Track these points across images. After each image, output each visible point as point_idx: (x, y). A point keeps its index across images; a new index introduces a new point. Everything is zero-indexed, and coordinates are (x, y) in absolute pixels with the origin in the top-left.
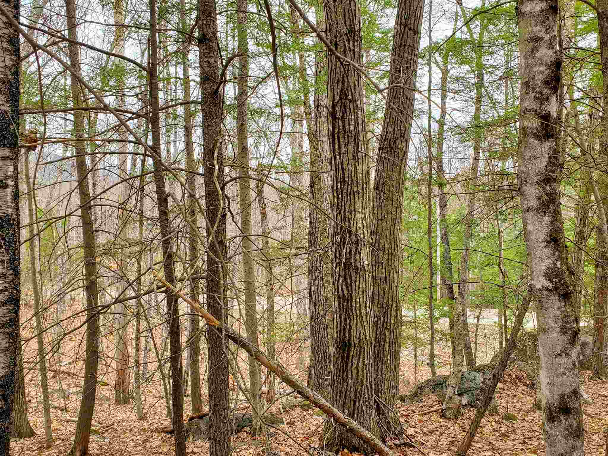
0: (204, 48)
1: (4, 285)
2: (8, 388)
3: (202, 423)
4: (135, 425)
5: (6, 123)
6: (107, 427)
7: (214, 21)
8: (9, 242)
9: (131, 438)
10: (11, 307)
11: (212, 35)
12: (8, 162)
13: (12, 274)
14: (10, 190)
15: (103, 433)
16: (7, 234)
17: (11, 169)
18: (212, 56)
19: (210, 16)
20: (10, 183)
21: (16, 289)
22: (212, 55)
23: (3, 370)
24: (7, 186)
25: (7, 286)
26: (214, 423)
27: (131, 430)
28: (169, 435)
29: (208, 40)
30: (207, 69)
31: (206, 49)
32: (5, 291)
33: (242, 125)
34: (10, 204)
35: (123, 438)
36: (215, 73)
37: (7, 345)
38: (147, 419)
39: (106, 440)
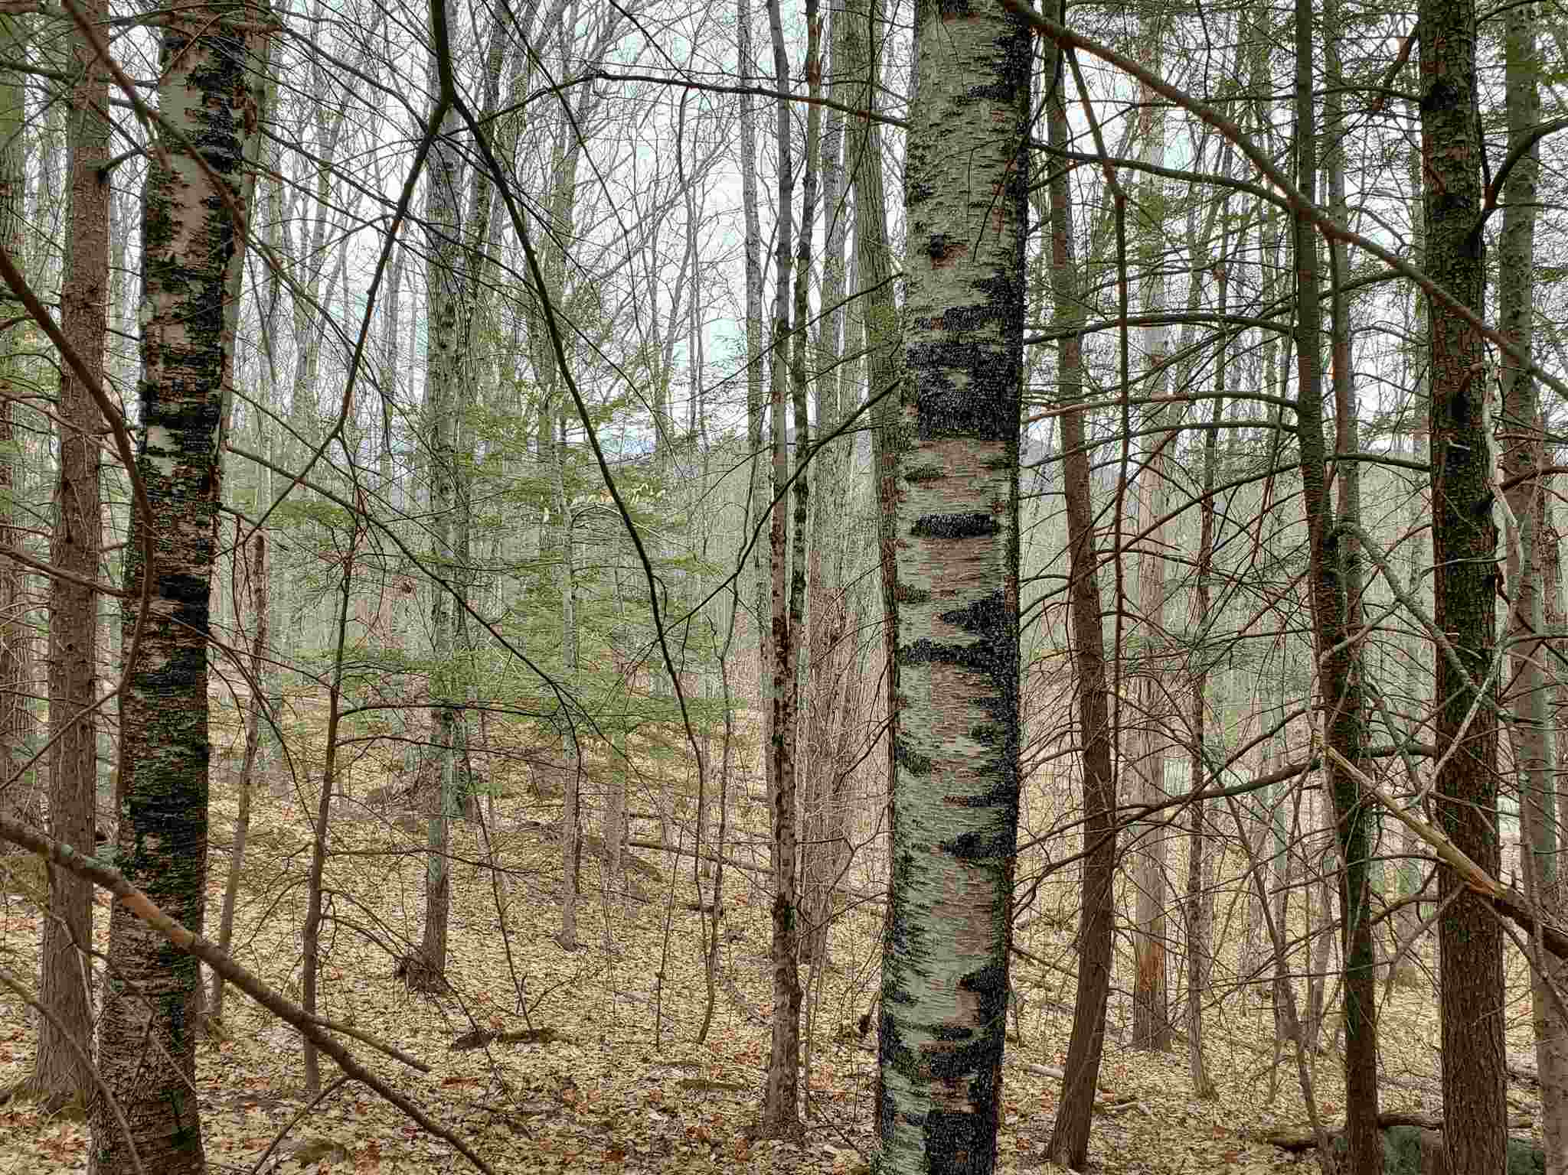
0: (1438, 122)
1: (988, 757)
2: (997, 997)
3: (1385, 1139)
4: (1190, 1108)
5: (999, 383)
6: (1121, 1102)
7: (1469, 43)
8: (1000, 658)
9: (1188, 1144)
10: (1003, 808)
11: (1463, 84)
12: (1001, 474)
13: (1005, 733)
14: (1003, 537)
15: (1114, 1117)
16: (997, 638)
17: (1006, 488)
18: (1463, 141)
19: (1460, 32)
20: (1004, 520)
21: (1013, 765)
22: (1463, 137)
23: (986, 954)
24: (996, 528)
25: (997, 758)
26: (1463, 1160)
27: (1182, 1122)
28: (1289, 1156)
29: (1451, 98)
30: (1447, 180)
31: (1445, 125)
32: (992, 770)
33: (1516, 315)
34: (1004, 569)
35: (1168, 1140)
36: (1470, 186)
37: (994, 897)
38: (1217, 1100)
39: (1124, 1135)
